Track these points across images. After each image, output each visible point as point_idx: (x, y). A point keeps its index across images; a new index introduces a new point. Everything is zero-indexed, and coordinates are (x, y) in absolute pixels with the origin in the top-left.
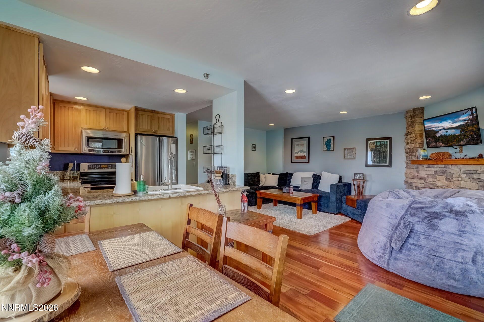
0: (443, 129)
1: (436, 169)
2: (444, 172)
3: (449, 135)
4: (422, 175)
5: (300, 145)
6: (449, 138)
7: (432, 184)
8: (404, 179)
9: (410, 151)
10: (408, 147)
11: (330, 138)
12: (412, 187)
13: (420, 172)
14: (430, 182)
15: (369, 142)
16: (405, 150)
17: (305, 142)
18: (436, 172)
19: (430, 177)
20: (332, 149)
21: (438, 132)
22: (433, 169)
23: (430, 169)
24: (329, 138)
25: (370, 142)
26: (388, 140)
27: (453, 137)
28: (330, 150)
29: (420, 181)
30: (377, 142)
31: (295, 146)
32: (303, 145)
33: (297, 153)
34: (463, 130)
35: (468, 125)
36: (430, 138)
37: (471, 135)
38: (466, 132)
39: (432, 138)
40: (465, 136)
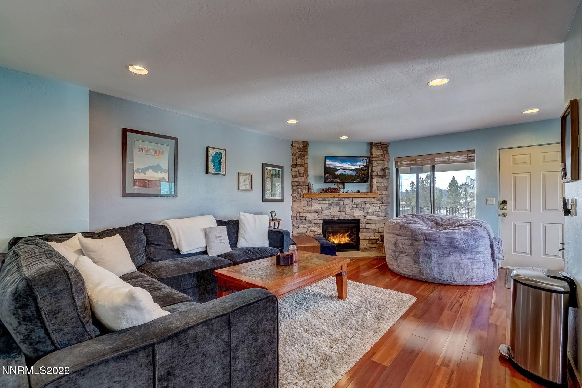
0: (343, 169)
1: (331, 202)
2: (338, 205)
3: (346, 175)
4: (315, 208)
5: (151, 152)
6: (346, 177)
7: (327, 215)
8: (291, 213)
9: (299, 184)
10: (296, 179)
12: (302, 221)
13: (313, 205)
14: (325, 214)
15: (266, 168)
16: (292, 182)
17: (166, 148)
18: (330, 205)
19: (324, 209)
21: (337, 170)
22: (327, 202)
23: (324, 202)
24: (218, 151)
26: (281, 169)
27: (350, 176)
28: (220, 173)
29: (313, 214)
30: (272, 169)
32: (160, 153)
34: (358, 172)
35: (362, 169)
36: (328, 175)
37: (362, 177)
38: (360, 174)
39: (331, 174)
40: (358, 177)
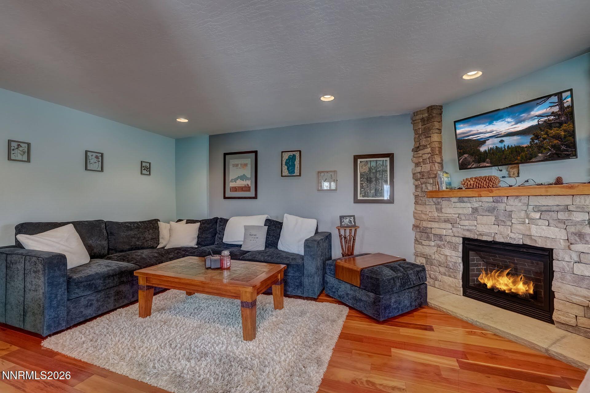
0: (496, 136)
1: (476, 205)
2: (491, 210)
3: (506, 148)
4: (447, 215)
5: (240, 166)
6: (505, 152)
7: (468, 230)
8: (412, 221)
9: (423, 176)
10: (419, 169)
11: (294, 153)
12: (428, 235)
13: (443, 210)
14: (464, 228)
15: (359, 160)
16: (414, 174)
17: (249, 160)
18: (475, 210)
19: (463, 218)
20: (297, 172)
21: (483, 142)
22: (469, 205)
23: (462, 205)
24: (291, 154)
25: (361, 162)
26: (388, 159)
27: (516, 151)
28: (294, 175)
29: (443, 225)
30: (370, 161)
31: (231, 167)
32: (246, 165)
33: (235, 180)
34: (537, 137)
35: (549, 125)
36: (466, 156)
37: (554, 147)
38: (544, 139)
39: (471, 155)
40: (540, 148)
